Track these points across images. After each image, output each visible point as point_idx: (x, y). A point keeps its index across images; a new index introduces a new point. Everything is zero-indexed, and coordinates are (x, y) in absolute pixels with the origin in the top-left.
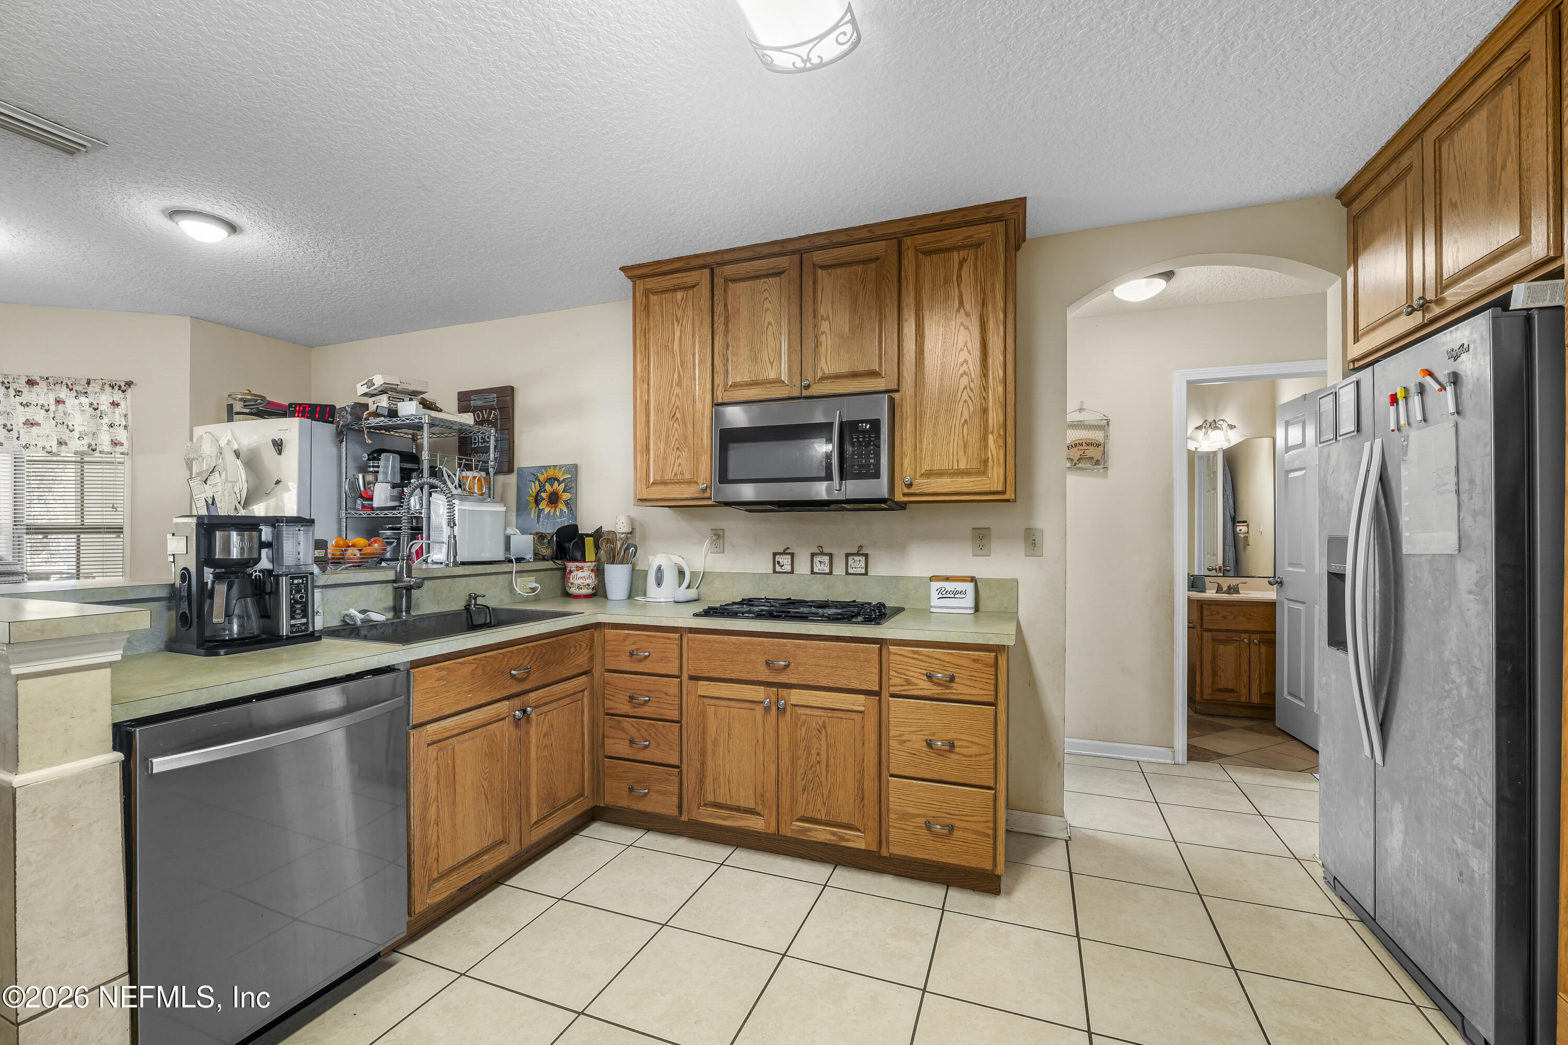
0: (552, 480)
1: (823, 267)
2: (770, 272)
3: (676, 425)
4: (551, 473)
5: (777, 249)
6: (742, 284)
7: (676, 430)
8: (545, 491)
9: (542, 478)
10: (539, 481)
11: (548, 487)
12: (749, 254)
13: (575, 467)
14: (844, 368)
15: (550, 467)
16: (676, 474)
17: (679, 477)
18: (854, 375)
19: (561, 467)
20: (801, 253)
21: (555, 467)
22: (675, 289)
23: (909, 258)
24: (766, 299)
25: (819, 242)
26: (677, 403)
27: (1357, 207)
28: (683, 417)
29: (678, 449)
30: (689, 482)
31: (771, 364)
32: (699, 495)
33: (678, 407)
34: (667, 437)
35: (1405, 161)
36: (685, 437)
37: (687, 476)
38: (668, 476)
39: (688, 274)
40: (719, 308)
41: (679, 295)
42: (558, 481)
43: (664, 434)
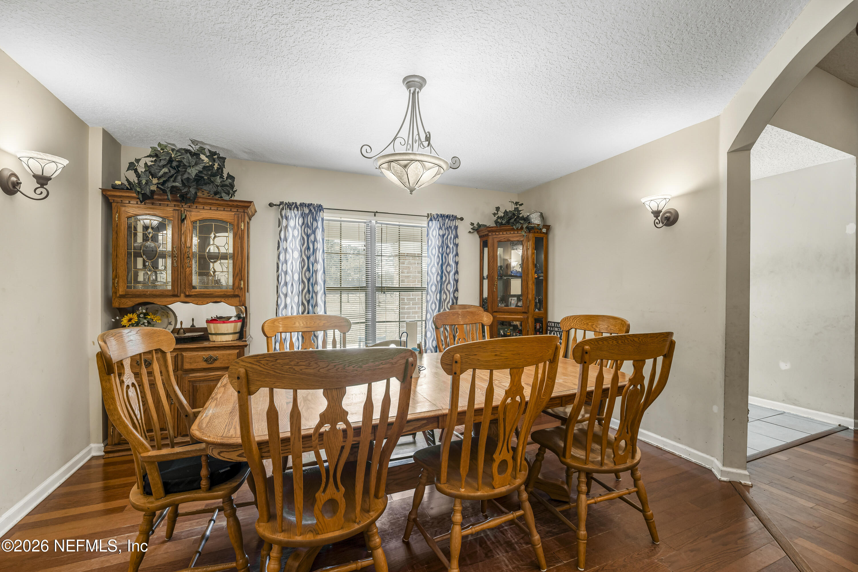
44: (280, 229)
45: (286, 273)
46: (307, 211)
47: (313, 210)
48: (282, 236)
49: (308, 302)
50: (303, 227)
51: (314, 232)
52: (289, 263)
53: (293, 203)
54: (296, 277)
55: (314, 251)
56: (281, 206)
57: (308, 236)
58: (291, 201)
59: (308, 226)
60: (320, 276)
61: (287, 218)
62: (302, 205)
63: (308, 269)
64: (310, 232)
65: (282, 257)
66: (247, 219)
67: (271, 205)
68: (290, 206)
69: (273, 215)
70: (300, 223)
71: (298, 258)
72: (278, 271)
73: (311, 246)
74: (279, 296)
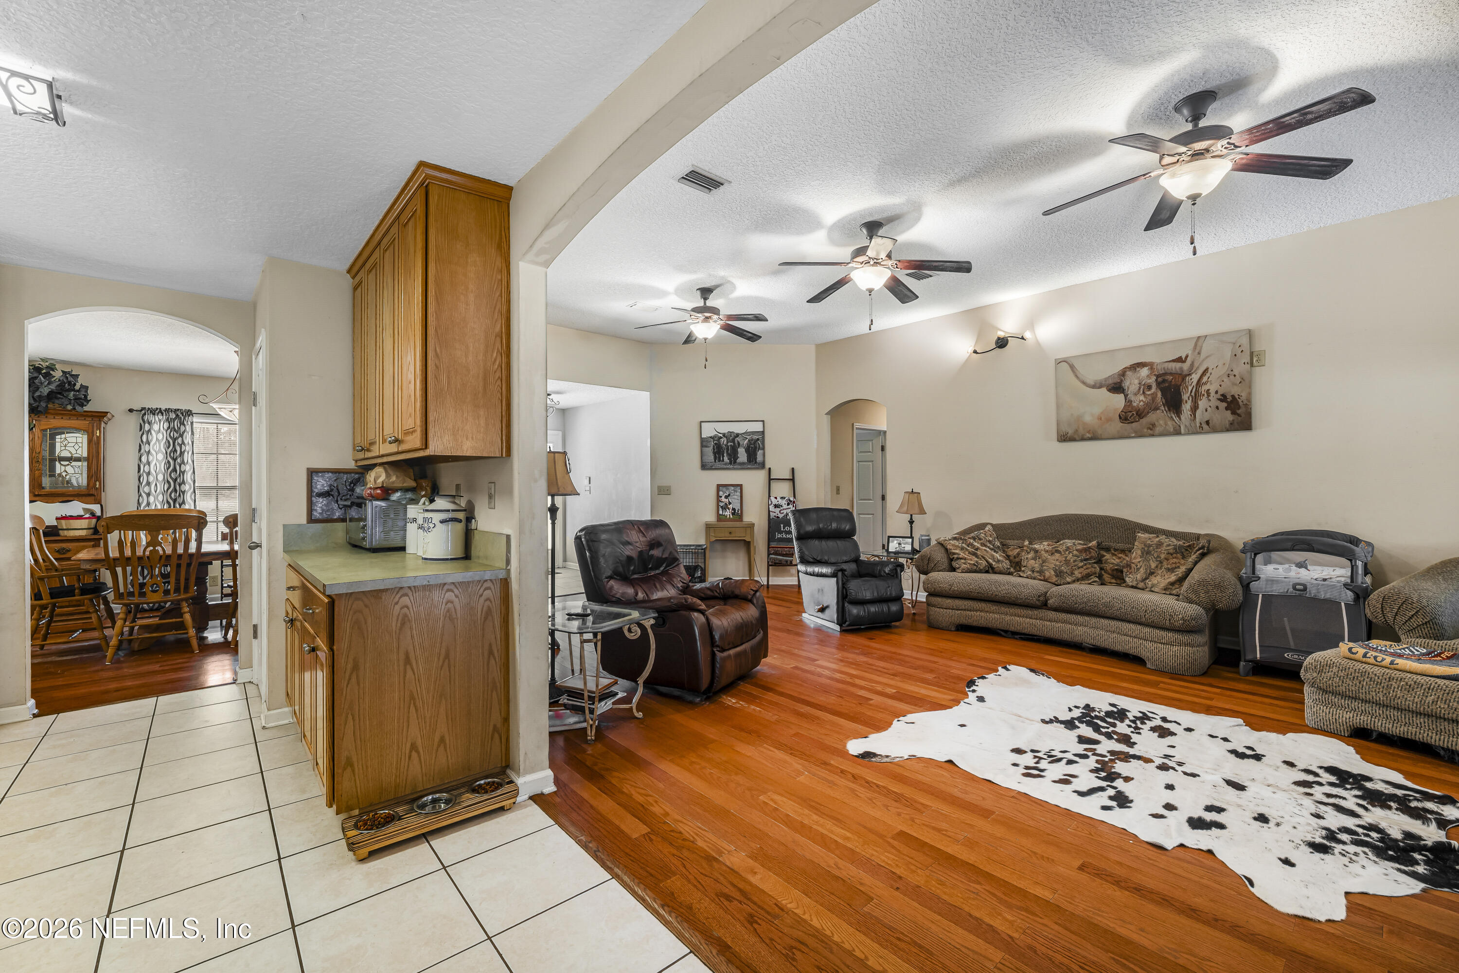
44: (141, 433)
45: (149, 474)
46: (173, 416)
47: (181, 415)
48: (144, 440)
49: (175, 501)
50: (169, 431)
51: (181, 436)
52: (152, 465)
53: (157, 409)
54: (161, 477)
55: (182, 453)
56: (143, 412)
57: (175, 440)
58: (154, 407)
59: (175, 430)
60: (188, 477)
61: (149, 423)
62: (168, 411)
63: (175, 470)
64: (176, 435)
65: (144, 459)
66: (103, 425)
67: (131, 411)
68: (153, 412)
69: (133, 420)
70: (166, 427)
71: (163, 460)
72: (139, 472)
73: (178, 448)
74: (140, 495)
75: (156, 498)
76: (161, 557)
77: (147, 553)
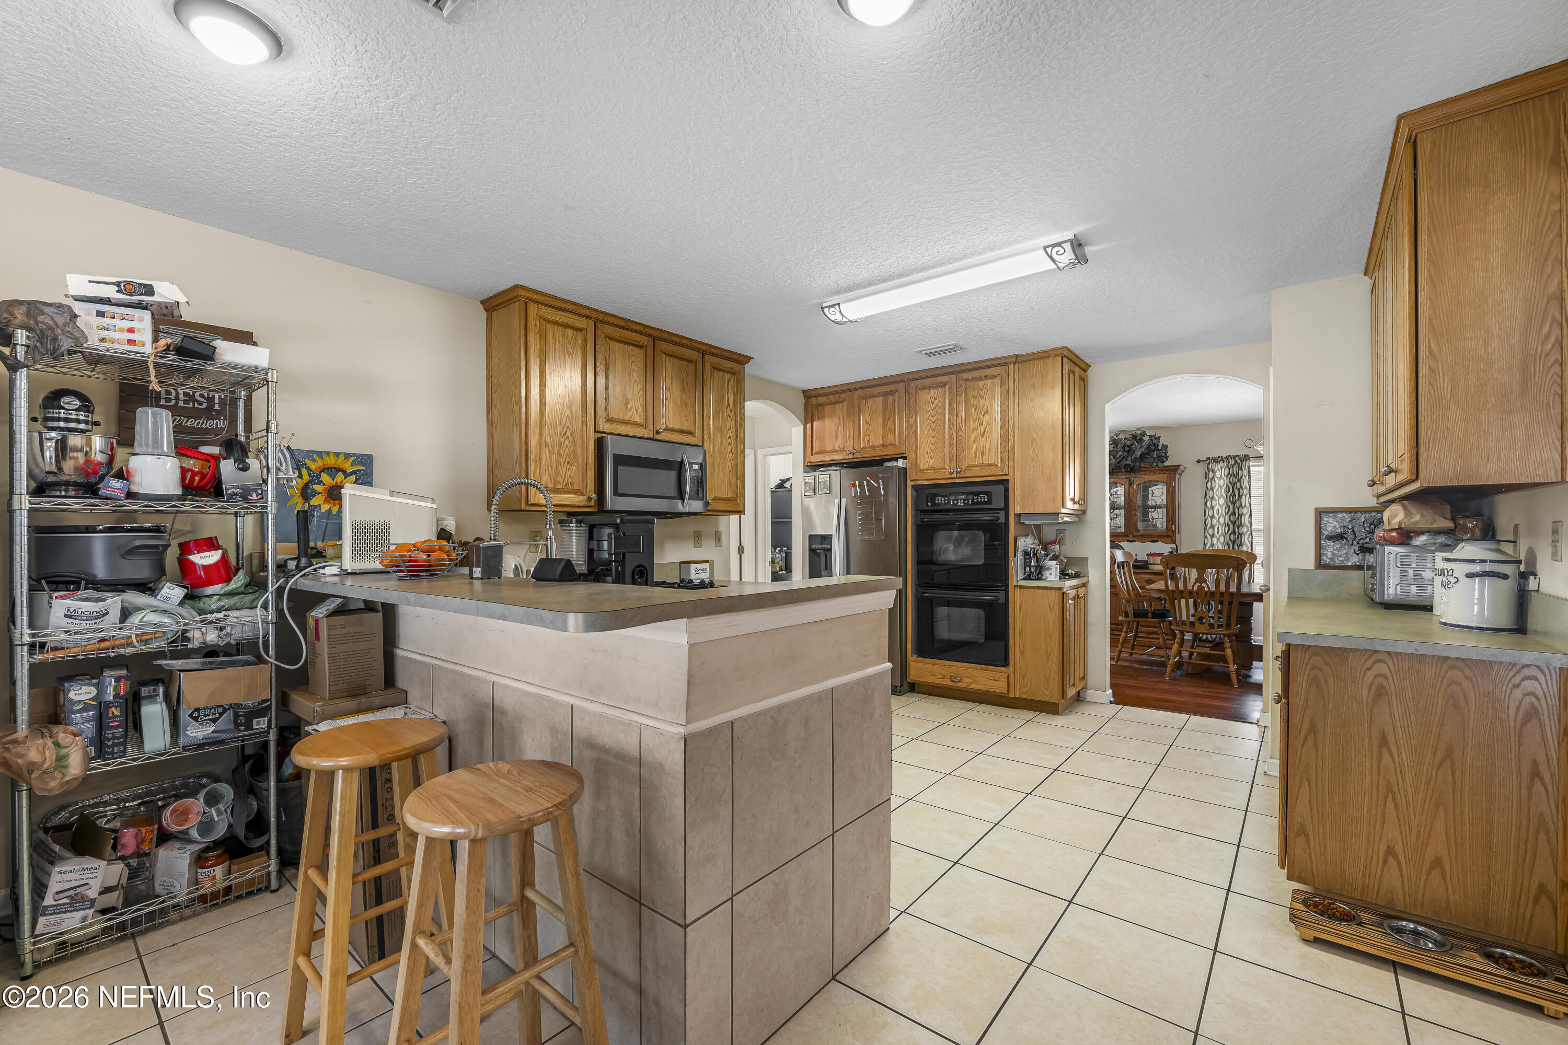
0: (333, 470)
1: (667, 354)
2: (635, 343)
3: (567, 442)
4: (331, 461)
5: (640, 328)
6: (617, 344)
7: (567, 446)
8: (320, 483)
9: (313, 466)
10: (308, 469)
11: (325, 477)
12: (622, 323)
13: (370, 457)
14: (678, 427)
15: (328, 453)
16: (566, 485)
17: (570, 487)
18: (682, 432)
19: (347, 456)
20: (654, 339)
21: (337, 454)
22: (566, 326)
23: (708, 368)
24: (633, 362)
25: (665, 336)
26: (568, 424)
27: (813, 401)
28: (573, 437)
29: (568, 462)
30: (576, 492)
31: (637, 411)
32: (585, 503)
33: (568, 427)
34: (559, 452)
35: (843, 396)
36: (575, 455)
37: (576, 487)
38: (560, 485)
39: (578, 318)
40: (600, 357)
41: (570, 332)
42: (344, 472)
43: (556, 449)
44: (1206, 480)
45: (1212, 517)
46: (1232, 462)
47: (1239, 461)
48: (1209, 487)
49: (1234, 542)
50: (1229, 476)
51: (1239, 480)
52: (1215, 509)
53: (1219, 457)
54: (1222, 520)
55: (1240, 497)
56: (1208, 461)
57: (1234, 485)
58: (1217, 456)
59: (1234, 476)
60: (1245, 520)
61: (1213, 471)
62: (1228, 458)
63: (1234, 513)
64: (1235, 480)
65: (1209, 504)
66: (1177, 476)
67: (1198, 461)
68: (1216, 460)
69: (1202, 468)
70: (1226, 474)
71: (1224, 504)
72: (1205, 515)
73: (1237, 493)
74: (1206, 537)
75: (1218, 540)
76: (1206, 592)
77: (1196, 588)
